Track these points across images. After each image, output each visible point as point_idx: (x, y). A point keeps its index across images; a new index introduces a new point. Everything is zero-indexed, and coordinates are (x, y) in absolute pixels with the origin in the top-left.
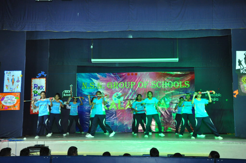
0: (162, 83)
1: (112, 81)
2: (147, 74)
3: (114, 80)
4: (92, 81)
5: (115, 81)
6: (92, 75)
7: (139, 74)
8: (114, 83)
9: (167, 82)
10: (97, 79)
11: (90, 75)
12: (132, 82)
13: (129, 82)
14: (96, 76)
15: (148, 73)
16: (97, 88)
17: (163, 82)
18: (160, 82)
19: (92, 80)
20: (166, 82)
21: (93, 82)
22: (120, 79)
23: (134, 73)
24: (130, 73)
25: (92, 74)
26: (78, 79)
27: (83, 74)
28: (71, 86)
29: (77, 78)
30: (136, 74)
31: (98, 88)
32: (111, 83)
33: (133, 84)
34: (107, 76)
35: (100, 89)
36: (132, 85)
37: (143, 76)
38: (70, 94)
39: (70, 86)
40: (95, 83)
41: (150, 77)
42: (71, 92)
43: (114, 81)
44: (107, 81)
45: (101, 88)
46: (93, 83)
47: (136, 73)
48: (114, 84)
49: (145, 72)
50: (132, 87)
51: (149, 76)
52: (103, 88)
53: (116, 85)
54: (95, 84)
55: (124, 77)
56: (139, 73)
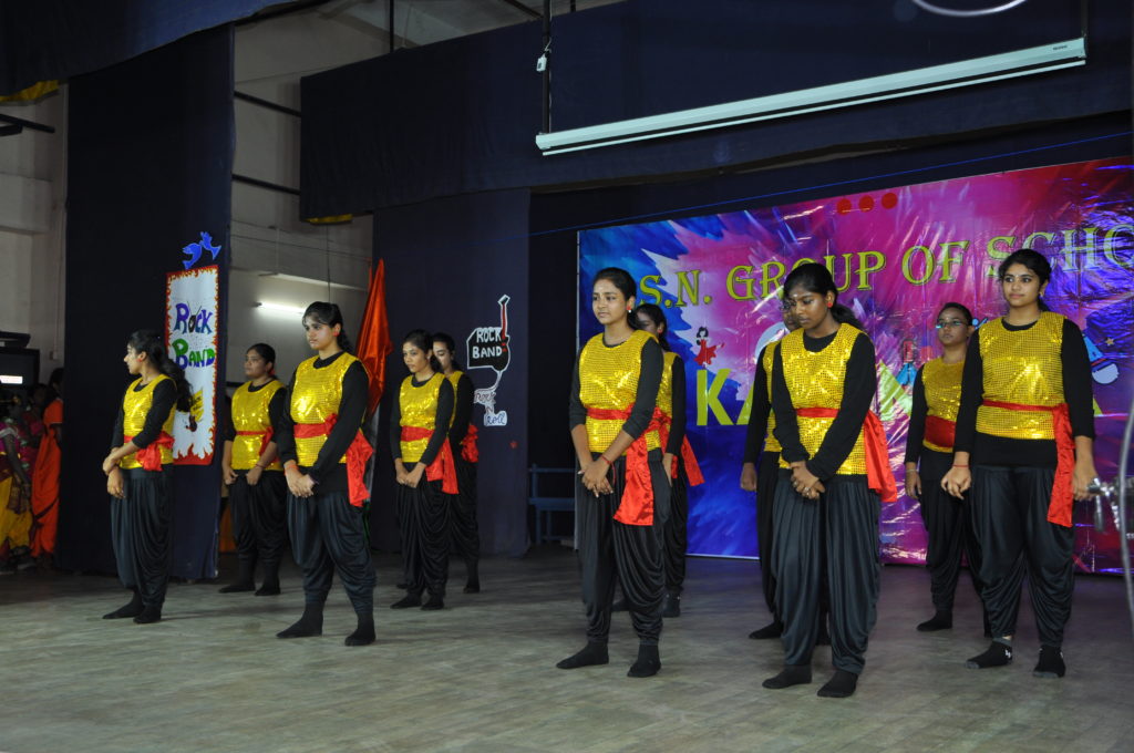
0: (1061, 244)
1: (750, 257)
2: (958, 191)
3: (765, 248)
4: (649, 268)
5: (768, 253)
6: (647, 232)
7: (909, 197)
8: (765, 267)
9: (1101, 234)
10: (673, 250)
11: (640, 234)
12: (862, 256)
13: (847, 256)
14: (671, 234)
15: (965, 185)
16: (674, 301)
17: (1068, 235)
18: (1049, 237)
19: (649, 262)
20: (1090, 235)
21: (657, 273)
22: (794, 239)
23: (878, 196)
24: (855, 198)
25: (651, 225)
26: (586, 263)
27: (609, 234)
28: (503, 303)
29: (581, 257)
30: (891, 202)
31: (679, 302)
32: (748, 269)
33: (871, 261)
34: (723, 231)
35: (690, 306)
36: (863, 271)
37: (931, 205)
38: (498, 348)
39: (500, 302)
40: (663, 276)
41: (980, 211)
42: (502, 333)
43: (763, 259)
44: (726, 262)
45: (697, 304)
46: (656, 278)
47: (887, 191)
48: (765, 276)
49: (945, 182)
50: (863, 284)
51: (971, 203)
52: (707, 299)
53: (775, 279)
54: (663, 282)
55: (817, 226)
56: (905, 194)
